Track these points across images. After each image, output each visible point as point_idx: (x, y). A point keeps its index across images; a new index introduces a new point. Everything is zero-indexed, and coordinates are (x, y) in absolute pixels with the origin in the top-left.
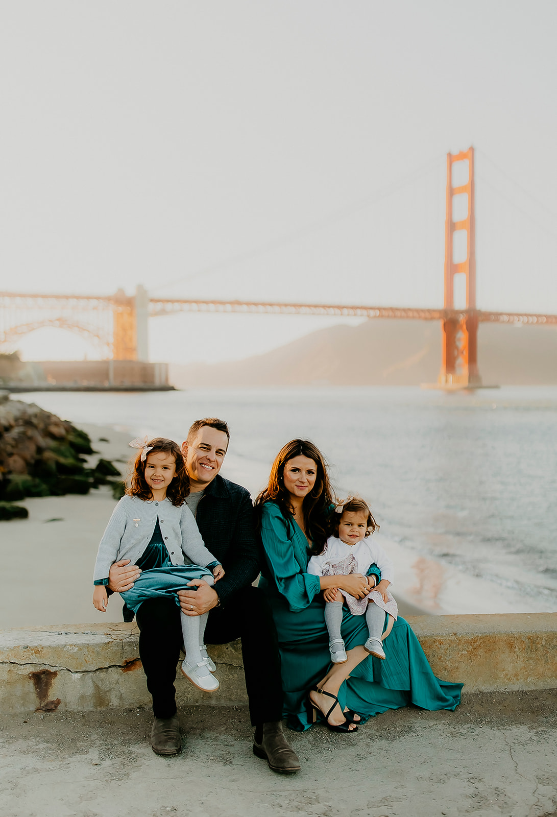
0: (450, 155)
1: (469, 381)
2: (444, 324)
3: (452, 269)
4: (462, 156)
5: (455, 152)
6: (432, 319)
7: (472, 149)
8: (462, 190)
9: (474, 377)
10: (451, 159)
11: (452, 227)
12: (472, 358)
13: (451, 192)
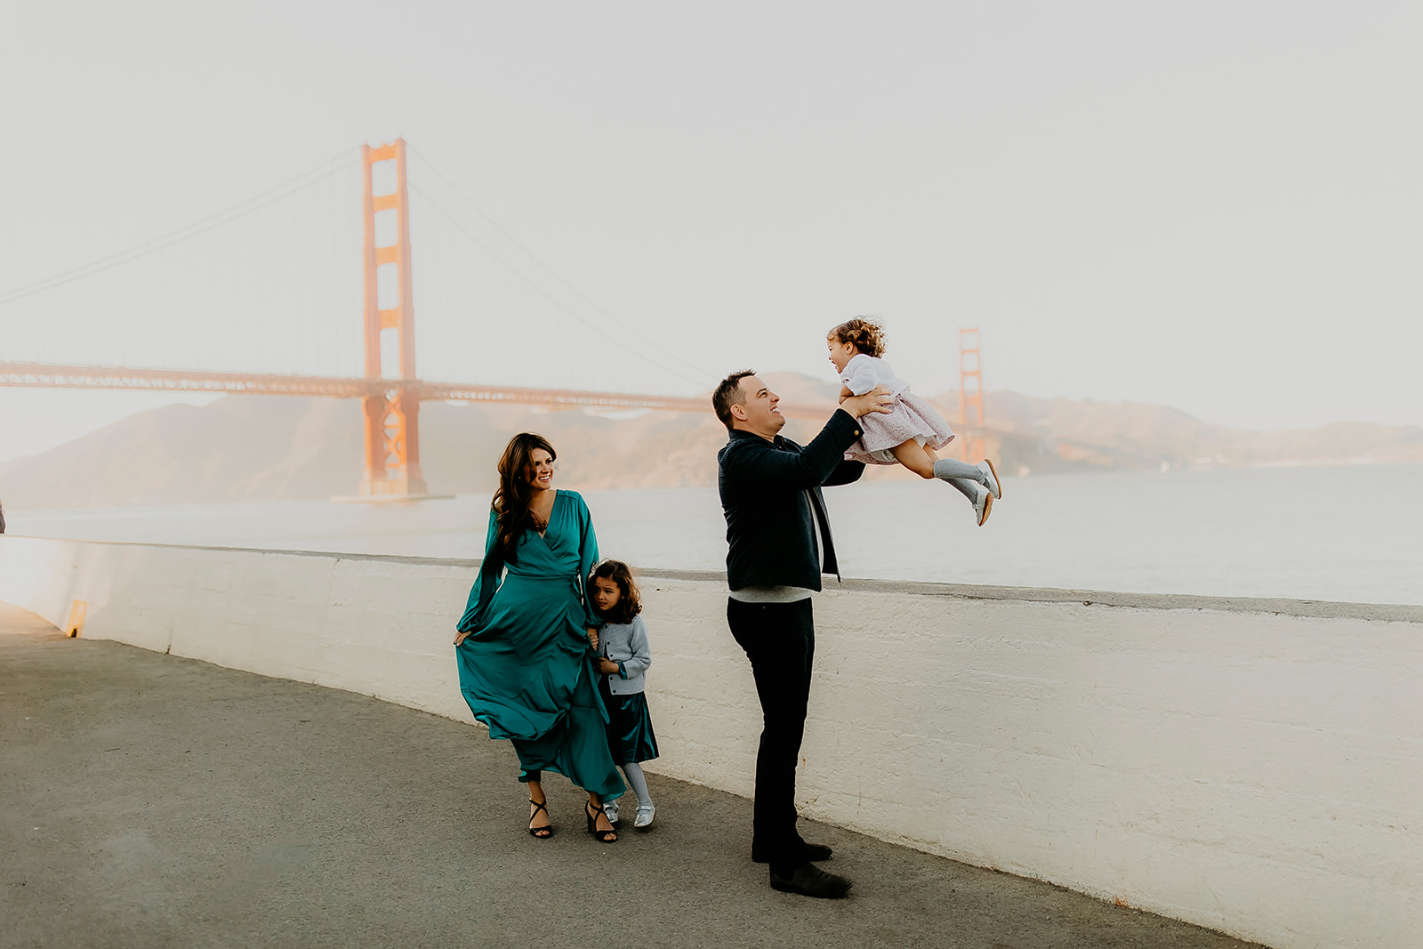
0: (367, 148)
1: (409, 491)
2: (367, 401)
3: (375, 321)
4: (385, 153)
5: (375, 144)
6: (348, 396)
7: (402, 143)
8: (387, 202)
9: (415, 482)
10: (371, 155)
11: (373, 257)
12: (412, 454)
13: (372, 205)
